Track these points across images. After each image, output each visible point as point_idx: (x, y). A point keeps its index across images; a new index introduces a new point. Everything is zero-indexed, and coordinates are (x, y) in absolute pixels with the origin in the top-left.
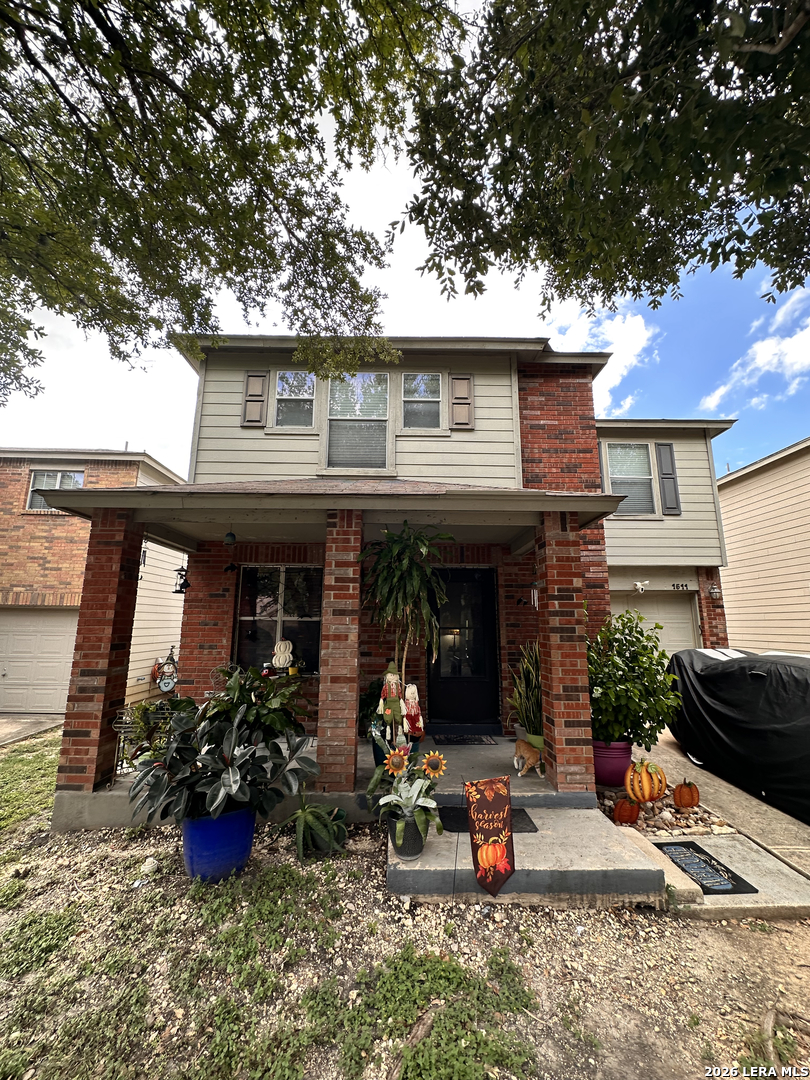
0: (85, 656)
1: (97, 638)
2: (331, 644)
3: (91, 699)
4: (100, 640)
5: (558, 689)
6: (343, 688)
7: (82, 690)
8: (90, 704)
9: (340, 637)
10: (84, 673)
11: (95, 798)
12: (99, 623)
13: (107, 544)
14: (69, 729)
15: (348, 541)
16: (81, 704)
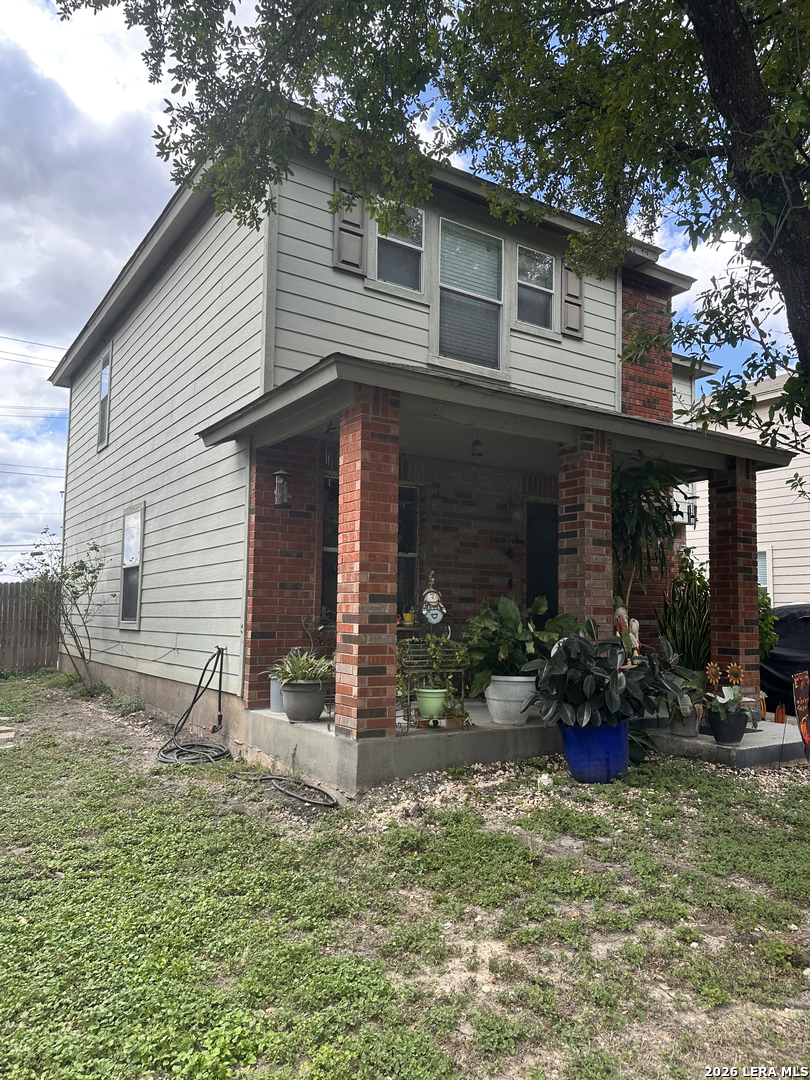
0: (372, 578)
1: (383, 556)
2: (593, 574)
3: (383, 630)
4: (386, 558)
5: (742, 623)
6: (603, 619)
7: (373, 618)
8: (383, 636)
9: (599, 568)
10: (373, 599)
11: (399, 743)
12: (384, 538)
13: (383, 437)
14: (364, 665)
15: (601, 466)
16: (373, 635)
